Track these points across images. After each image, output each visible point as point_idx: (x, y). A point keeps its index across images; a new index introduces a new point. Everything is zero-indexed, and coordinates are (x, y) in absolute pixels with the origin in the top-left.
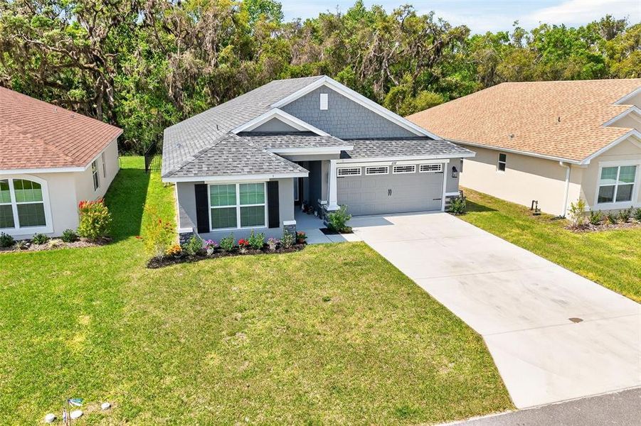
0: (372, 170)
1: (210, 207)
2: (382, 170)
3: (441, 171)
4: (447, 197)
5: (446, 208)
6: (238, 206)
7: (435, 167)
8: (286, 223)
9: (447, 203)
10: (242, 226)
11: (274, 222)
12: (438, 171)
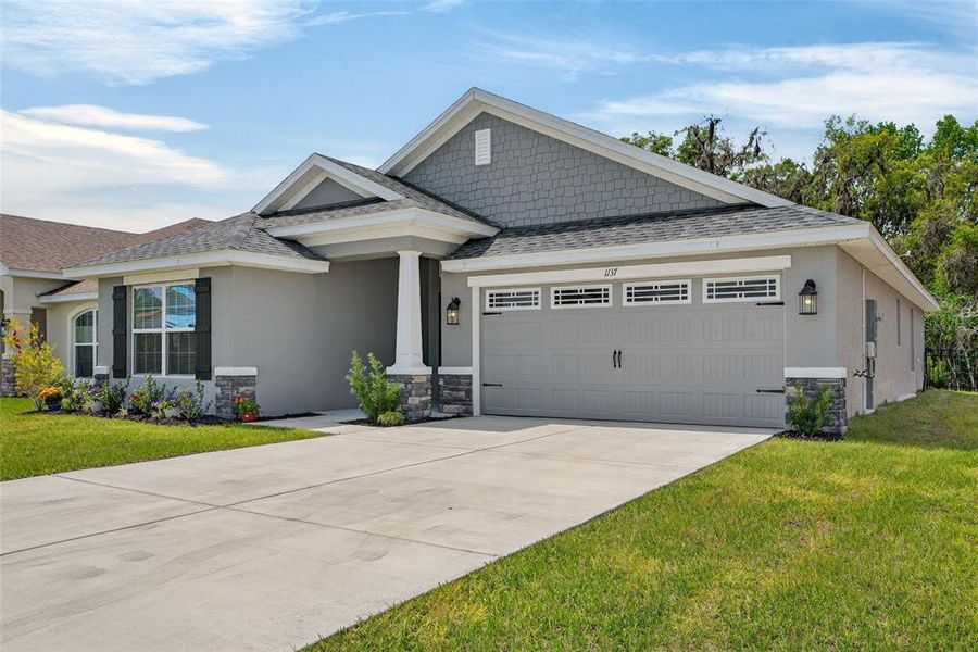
0: (569, 297)
1: (133, 331)
2: (594, 295)
3: (776, 298)
6: (164, 330)
7: (756, 289)
8: (221, 371)
11: (203, 370)
12: (769, 299)
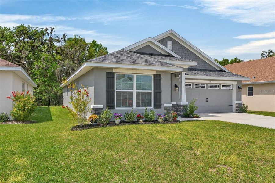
0: (198, 86)
1: (116, 91)
2: (202, 86)
3: (231, 89)
4: (237, 104)
5: (236, 110)
6: (134, 91)
7: (229, 87)
8: (166, 105)
9: (237, 107)
10: (136, 106)
11: (158, 105)
12: (230, 89)
